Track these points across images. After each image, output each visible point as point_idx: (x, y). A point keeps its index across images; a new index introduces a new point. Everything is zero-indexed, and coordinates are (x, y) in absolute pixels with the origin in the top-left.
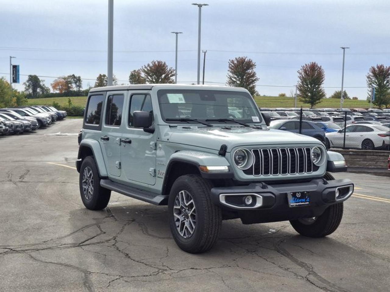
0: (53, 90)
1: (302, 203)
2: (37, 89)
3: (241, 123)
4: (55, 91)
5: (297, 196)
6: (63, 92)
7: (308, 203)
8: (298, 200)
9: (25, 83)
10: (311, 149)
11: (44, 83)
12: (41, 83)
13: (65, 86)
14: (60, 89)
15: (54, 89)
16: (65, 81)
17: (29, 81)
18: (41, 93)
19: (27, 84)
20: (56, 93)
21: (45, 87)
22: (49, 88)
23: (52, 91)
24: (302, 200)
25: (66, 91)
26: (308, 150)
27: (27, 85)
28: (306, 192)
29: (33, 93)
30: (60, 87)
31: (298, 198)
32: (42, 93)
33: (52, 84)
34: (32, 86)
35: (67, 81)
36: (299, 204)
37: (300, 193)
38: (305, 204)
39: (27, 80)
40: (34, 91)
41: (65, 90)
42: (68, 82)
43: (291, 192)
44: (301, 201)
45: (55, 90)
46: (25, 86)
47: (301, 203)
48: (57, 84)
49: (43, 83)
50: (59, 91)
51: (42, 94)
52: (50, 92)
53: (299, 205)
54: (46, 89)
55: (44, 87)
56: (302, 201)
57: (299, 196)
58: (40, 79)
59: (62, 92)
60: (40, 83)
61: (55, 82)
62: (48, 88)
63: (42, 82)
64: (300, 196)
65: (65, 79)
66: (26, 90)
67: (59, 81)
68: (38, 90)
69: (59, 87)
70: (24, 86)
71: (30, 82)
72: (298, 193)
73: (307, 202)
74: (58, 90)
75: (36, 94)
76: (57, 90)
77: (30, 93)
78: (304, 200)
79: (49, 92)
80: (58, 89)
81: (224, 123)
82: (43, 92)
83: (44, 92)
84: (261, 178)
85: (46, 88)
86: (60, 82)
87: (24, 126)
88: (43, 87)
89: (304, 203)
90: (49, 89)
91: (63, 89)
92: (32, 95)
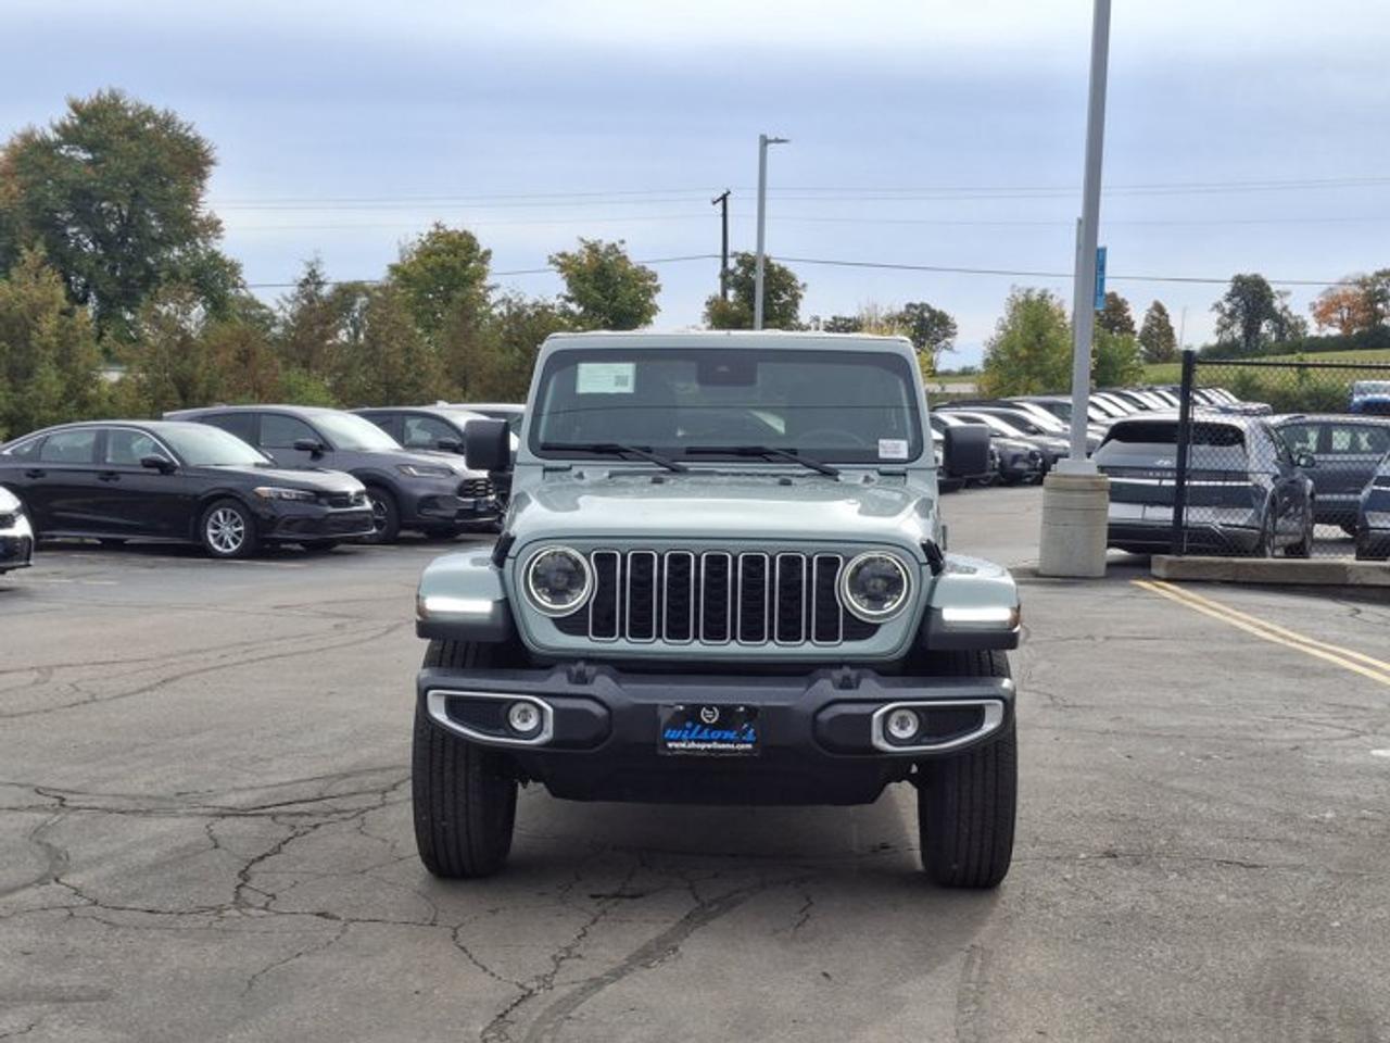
0: (1317, 325)
1: (723, 746)
2: (1260, 323)
3: (810, 461)
4: (1324, 330)
5: (705, 719)
6: (1355, 331)
7: (749, 746)
8: (706, 731)
9: (1218, 306)
10: (847, 560)
11: (1287, 301)
12: (1277, 304)
13: (1364, 311)
14: (1342, 321)
15: (1320, 323)
16: (1362, 292)
17: (1234, 296)
18: (1274, 337)
19: (1227, 306)
20: (1328, 337)
21: (1290, 314)
22: (1305, 318)
23: (1313, 330)
24: (723, 735)
25: (1367, 329)
26: (829, 565)
27: (1227, 312)
28: (742, 709)
29: (1244, 340)
30: (1345, 315)
31: (705, 725)
32: (1278, 340)
33: (1313, 306)
34: (1242, 314)
35: (1369, 291)
36: (709, 746)
37: (716, 709)
38: (736, 751)
39: (1227, 294)
40: (1251, 329)
41: (1362, 324)
42: (1376, 294)
43: (681, 701)
44: (717, 737)
45: (1325, 326)
46: (1219, 315)
47: (715, 745)
48: (1334, 303)
49: (1282, 302)
50: (1341, 328)
51: (1276, 341)
52: (1305, 333)
53: (706, 749)
54: (1292, 321)
55: (1285, 314)
56: (725, 738)
57: (710, 719)
58: (1274, 288)
59: (1351, 331)
60: (1270, 303)
61: (1327, 298)
62: (1299, 320)
63: (1281, 297)
64: (713, 721)
65: (1362, 283)
66: (1220, 327)
67: (1341, 293)
68: (1265, 327)
69: (1342, 314)
70: (1216, 315)
71: (1237, 299)
72: (710, 708)
73: (745, 742)
74: (1336, 324)
75: (1257, 341)
76: (1331, 325)
77: (1233, 338)
78: (732, 735)
79: (1300, 331)
80: (1337, 320)
81: (760, 458)
82: (1281, 335)
83: (1285, 335)
84: (618, 648)
85: (1295, 318)
86: (1346, 297)
87: (1042, 457)
88: (1281, 316)
89: (732, 746)
90: (1304, 324)
91: (1354, 321)
92: (1243, 345)
